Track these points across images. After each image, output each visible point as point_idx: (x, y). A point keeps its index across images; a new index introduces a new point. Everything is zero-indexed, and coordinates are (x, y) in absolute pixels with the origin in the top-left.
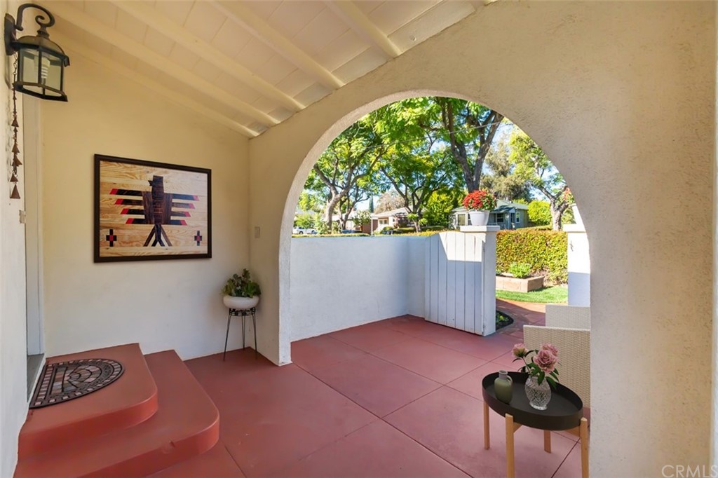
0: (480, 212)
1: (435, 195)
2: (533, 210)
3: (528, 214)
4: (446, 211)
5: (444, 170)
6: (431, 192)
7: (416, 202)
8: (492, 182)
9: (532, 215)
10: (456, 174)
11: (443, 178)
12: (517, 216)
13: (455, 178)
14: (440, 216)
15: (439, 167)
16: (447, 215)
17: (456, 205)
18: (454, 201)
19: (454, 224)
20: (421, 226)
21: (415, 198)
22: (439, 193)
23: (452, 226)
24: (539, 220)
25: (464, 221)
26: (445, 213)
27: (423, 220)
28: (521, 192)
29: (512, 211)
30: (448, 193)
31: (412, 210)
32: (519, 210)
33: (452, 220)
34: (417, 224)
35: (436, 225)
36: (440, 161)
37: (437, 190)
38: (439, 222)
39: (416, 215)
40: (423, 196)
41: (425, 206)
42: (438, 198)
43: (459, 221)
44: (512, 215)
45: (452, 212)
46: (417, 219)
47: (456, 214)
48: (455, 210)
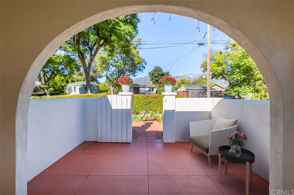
0: (128, 86)
1: (58, 76)
2: (101, 86)
3: (99, 88)
4: (62, 85)
5: (63, 65)
6: (56, 75)
7: (46, 79)
8: (82, 73)
9: (101, 88)
10: (70, 68)
11: (62, 69)
12: (95, 88)
13: (69, 70)
14: (59, 87)
15: (61, 63)
16: (63, 87)
17: (67, 82)
18: (66, 80)
19: (66, 91)
20: (50, 92)
21: (46, 77)
22: (61, 76)
23: (65, 92)
24: (103, 90)
25: (72, 90)
26: (62, 86)
27: (51, 89)
28: (94, 79)
29: (94, 86)
30: (65, 76)
31: (44, 83)
32: (96, 86)
33: (65, 89)
34: (47, 91)
35: (57, 91)
36: (61, 60)
37: (59, 74)
38: (58, 90)
39: (47, 86)
40: (51, 76)
41: (52, 81)
42: (60, 78)
43: (69, 90)
44: (94, 88)
45: (65, 86)
46: (48, 88)
47: (68, 87)
48: (67, 84)
